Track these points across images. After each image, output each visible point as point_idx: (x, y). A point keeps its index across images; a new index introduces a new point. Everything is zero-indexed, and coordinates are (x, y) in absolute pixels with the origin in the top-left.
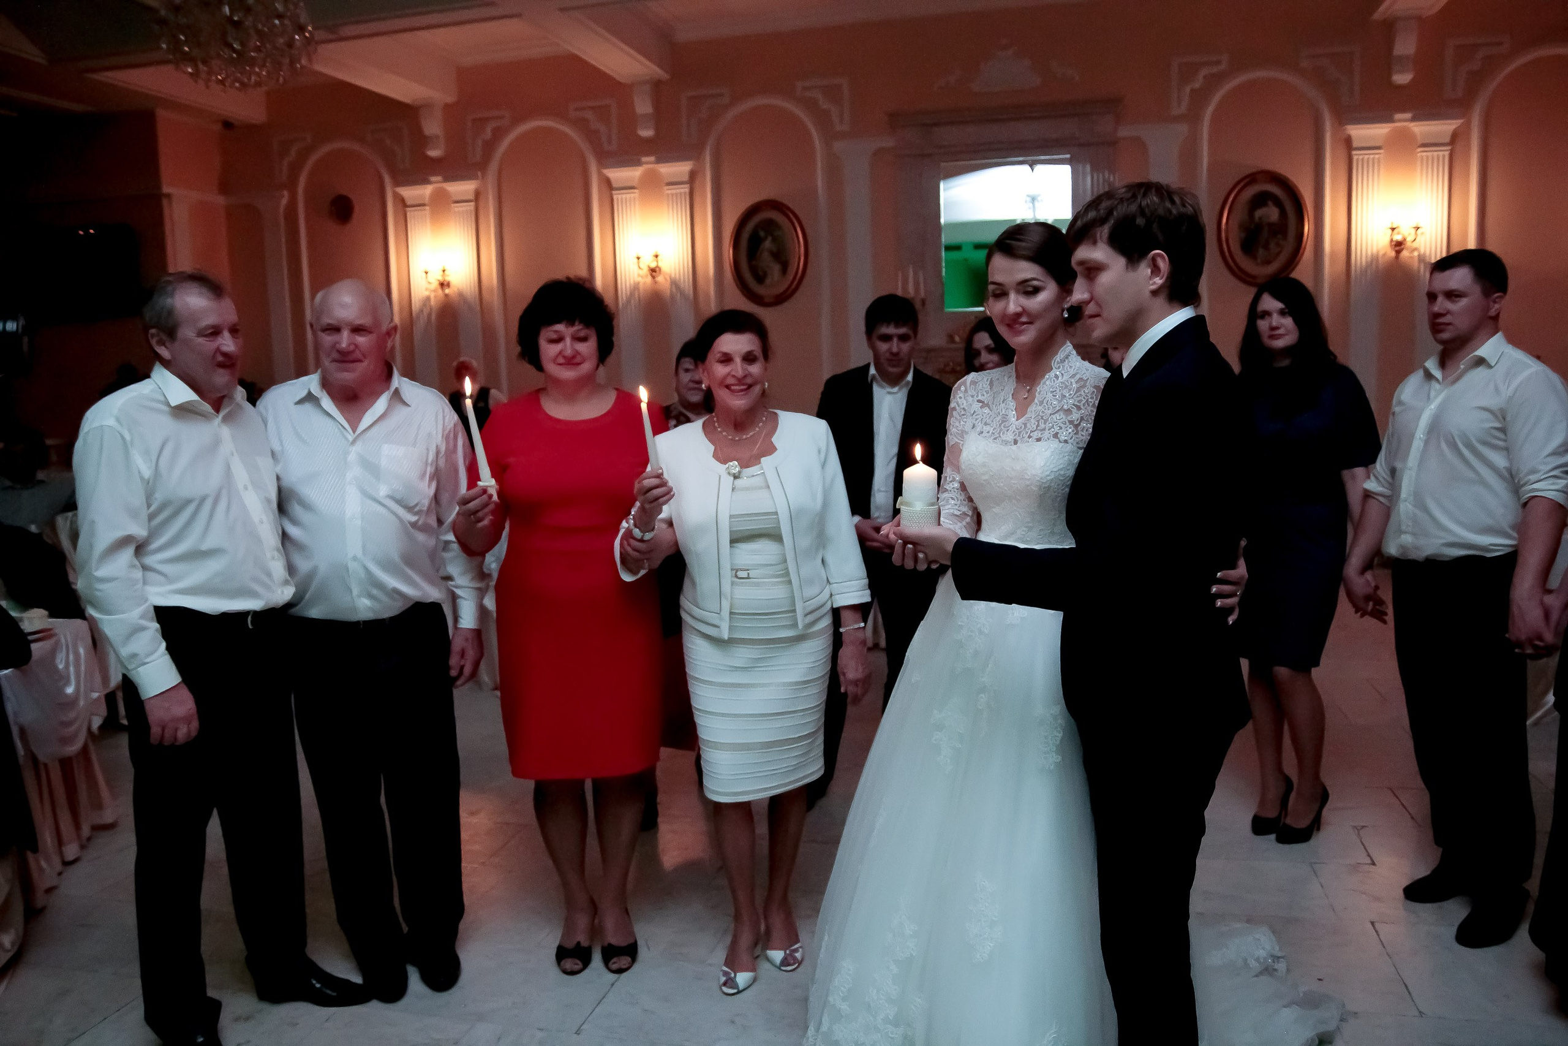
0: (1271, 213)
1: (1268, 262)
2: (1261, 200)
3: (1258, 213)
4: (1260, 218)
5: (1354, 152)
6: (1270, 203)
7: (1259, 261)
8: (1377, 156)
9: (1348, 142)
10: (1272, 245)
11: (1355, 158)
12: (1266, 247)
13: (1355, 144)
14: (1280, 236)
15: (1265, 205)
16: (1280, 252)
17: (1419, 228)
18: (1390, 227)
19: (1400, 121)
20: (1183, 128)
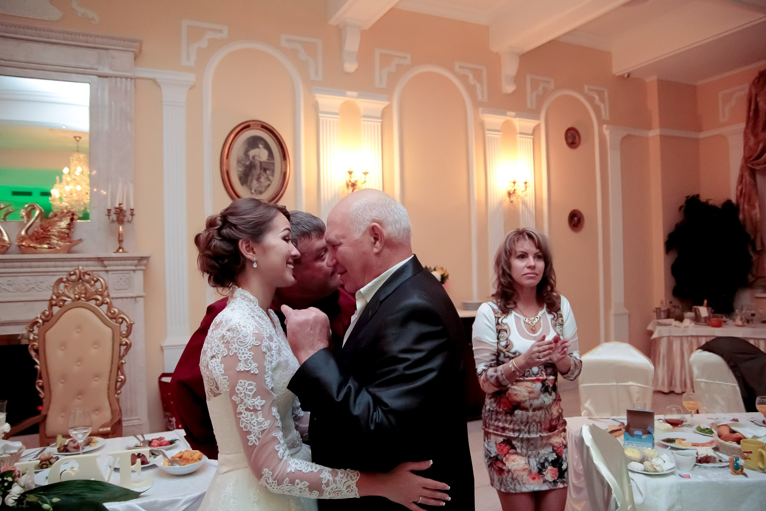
0: (261, 154)
1: (261, 193)
2: (254, 142)
3: (252, 153)
4: (253, 157)
5: (320, 115)
6: (261, 146)
7: (253, 191)
8: (336, 120)
9: (316, 106)
10: (262, 180)
11: (321, 119)
12: (258, 179)
13: (321, 109)
14: (268, 172)
15: (257, 147)
16: (269, 185)
17: (367, 173)
18: (349, 171)
19: (350, 97)
20: (191, 78)
